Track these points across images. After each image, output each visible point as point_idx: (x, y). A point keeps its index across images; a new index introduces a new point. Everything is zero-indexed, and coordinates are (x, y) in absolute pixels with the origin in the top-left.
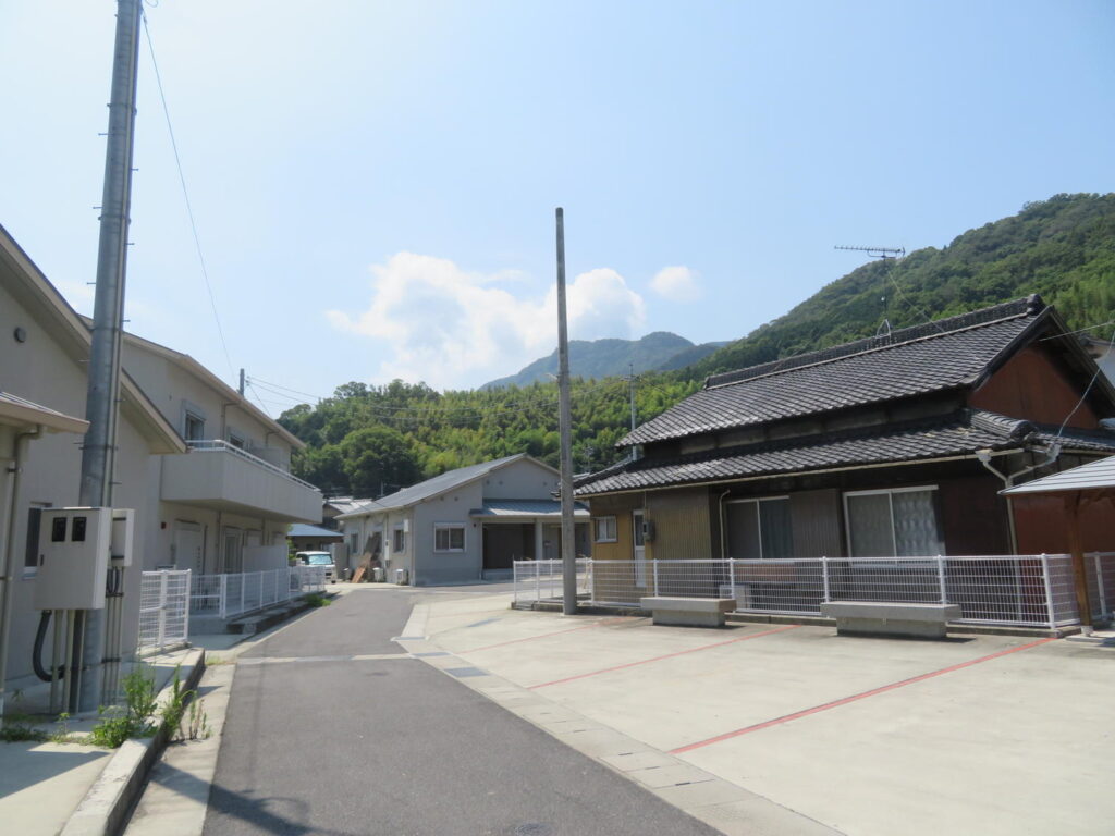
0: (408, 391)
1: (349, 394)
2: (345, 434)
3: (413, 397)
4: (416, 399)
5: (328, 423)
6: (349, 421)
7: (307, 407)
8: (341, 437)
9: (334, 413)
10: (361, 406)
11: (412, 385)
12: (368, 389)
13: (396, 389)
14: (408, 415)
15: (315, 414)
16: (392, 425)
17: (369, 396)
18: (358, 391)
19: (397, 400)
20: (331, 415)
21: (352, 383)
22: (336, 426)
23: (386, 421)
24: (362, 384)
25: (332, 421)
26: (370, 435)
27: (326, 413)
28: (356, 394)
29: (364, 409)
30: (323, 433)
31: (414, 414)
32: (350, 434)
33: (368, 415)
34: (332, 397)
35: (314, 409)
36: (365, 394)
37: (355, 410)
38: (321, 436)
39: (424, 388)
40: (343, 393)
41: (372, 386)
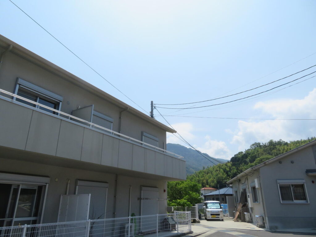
0: (276, 143)
1: (255, 147)
2: (255, 159)
3: (278, 145)
4: (279, 145)
5: (249, 156)
6: (256, 155)
7: (242, 152)
8: (254, 160)
9: (250, 153)
10: (259, 150)
11: (277, 141)
12: (261, 144)
13: (271, 143)
14: (277, 151)
15: (244, 154)
16: (272, 155)
17: (262, 147)
18: (258, 145)
19: (272, 147)
20: (249, 154)
21: (255, 143)
22: (252, 157)
23: (269, 154)
24: (259, 143)
25: (250, 156)
26: (264, 159)
27: (248, 153)
28: (257, 146)
29: (260, 151)
30: (248, 160)
31: (280, 150)
32: (257, 159)
33: (263, 152)
34: (249, 148)
35: (244, 153)
36: (260, 146)
37: (258, 151)
38: (247, 160)
39: (281, 141)
40: (253, 147)
41: (262, 143)
